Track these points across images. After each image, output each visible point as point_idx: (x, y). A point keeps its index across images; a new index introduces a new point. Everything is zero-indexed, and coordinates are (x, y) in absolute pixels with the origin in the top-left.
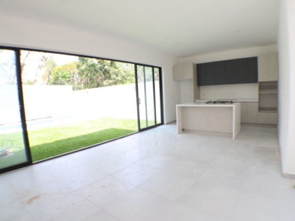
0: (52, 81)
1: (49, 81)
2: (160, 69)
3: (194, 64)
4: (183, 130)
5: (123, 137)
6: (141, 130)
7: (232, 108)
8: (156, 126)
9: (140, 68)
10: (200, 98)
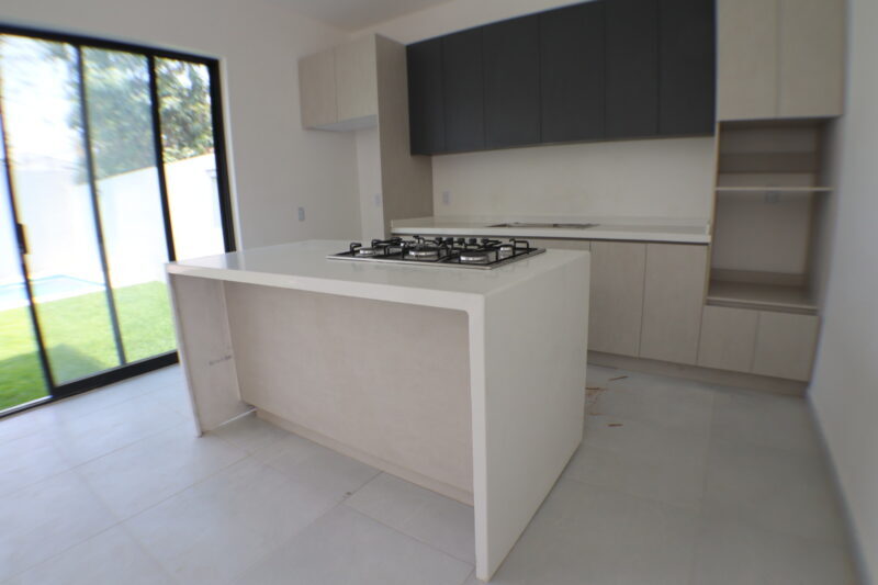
2: (214, 67)
10: (430, 213)
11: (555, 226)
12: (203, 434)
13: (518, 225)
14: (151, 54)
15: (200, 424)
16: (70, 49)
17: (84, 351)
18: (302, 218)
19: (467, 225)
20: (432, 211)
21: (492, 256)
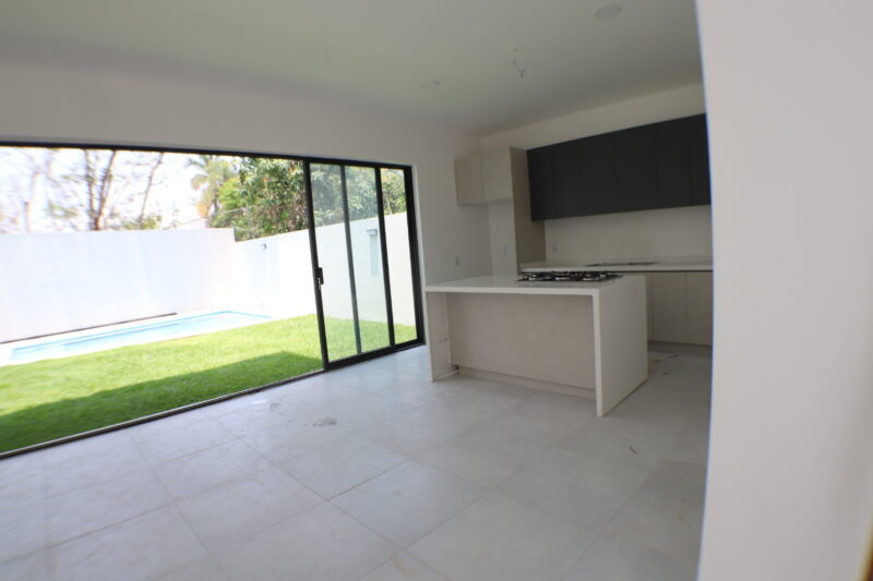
0: (222, 215)
1: (214, 217)
2: (408, 171)
3: (514, 152)
4: (457, 368)
5: (258, 391)
6: (330, 366)
7: (589, 298)
8: (394, 348)
9: (317, 173)
10: (544, 259)
11: (631, 264)
12: (435, 380)
13: (605, 265)
14: (377, 167)
15: (434, 374)
16: (337, 168)
17: (305, 355)
18: (458, 264)
19: (575, 265)
20: (544, 256)
21: (597, 278)
